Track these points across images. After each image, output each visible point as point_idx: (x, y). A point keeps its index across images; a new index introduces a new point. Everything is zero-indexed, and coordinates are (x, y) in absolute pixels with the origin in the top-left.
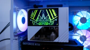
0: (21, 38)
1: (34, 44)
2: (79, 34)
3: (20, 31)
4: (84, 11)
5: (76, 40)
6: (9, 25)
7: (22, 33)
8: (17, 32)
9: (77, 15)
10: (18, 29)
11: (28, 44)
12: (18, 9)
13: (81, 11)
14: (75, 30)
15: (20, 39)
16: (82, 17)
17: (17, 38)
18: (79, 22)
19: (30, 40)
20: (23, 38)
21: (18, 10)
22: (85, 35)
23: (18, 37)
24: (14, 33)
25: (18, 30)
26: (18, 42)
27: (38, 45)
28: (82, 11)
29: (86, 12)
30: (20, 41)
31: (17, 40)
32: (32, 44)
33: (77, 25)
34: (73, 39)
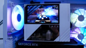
0: (16, 37)
1: (32, 44)
2: (77, 32)
3: (15, 30)
4: (82, 9)
5: (74, 38)
6: (2, 23)
7: (17, 32)
8: (12, 31)
9: (75, 13)
10: (13, 27)
11: (25, 44)
12: (13, 4)
13: (78, 9)
14: (73, 28)
15: (14, 39)
16: (79, 15)
17: (12, 38)
18: (77, 19)
19: (27, 40)
20: (18, 38)
21: (13, 6)
22: (82, 33)
23: (13, 36)
24: (8, 32)
25: (13, 29)
26: (12, 42)
27: (36, 45)
28: (80, 9)
29: (83, 10)
30: (15, 41)
31: (12, 40)
32: (29, 44)
33: (75, 23)
34: (72, 38)
